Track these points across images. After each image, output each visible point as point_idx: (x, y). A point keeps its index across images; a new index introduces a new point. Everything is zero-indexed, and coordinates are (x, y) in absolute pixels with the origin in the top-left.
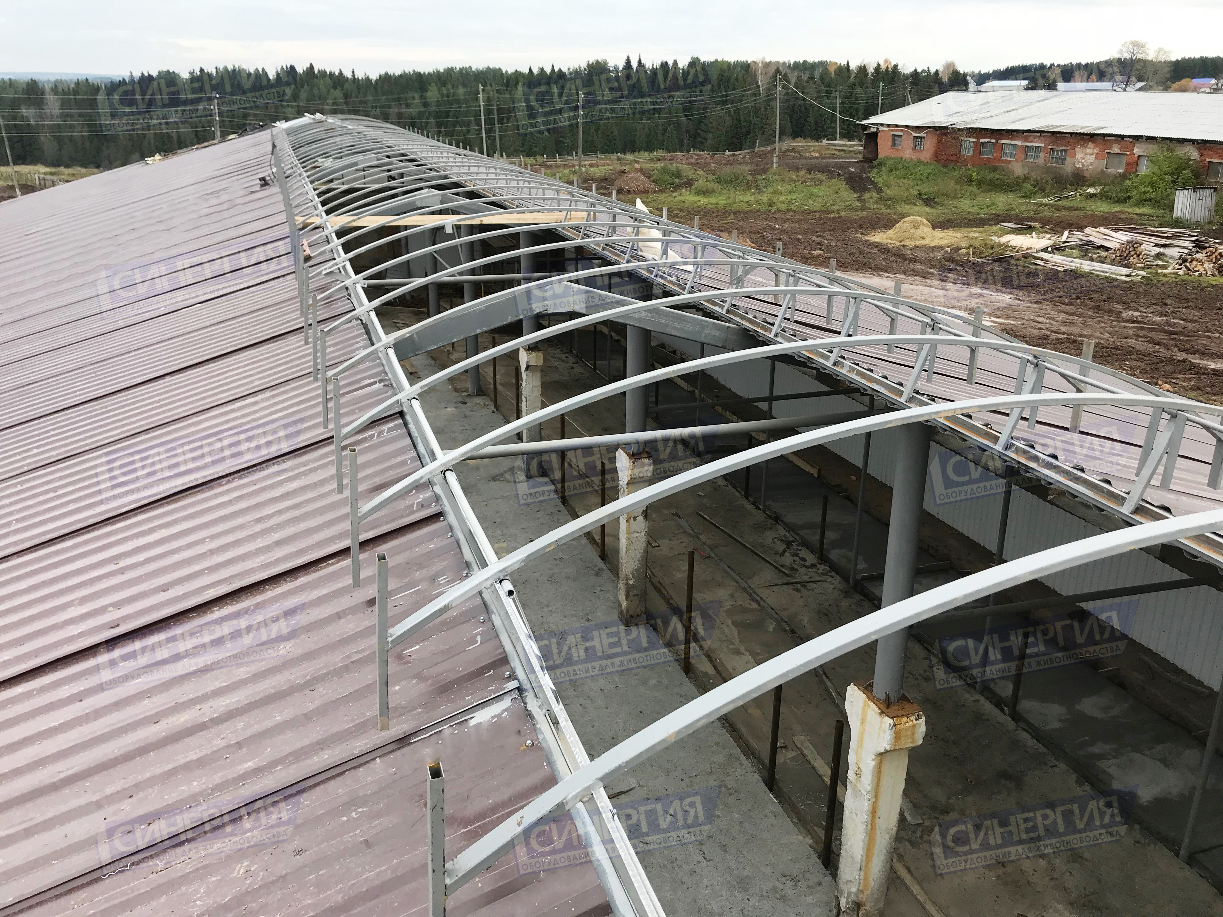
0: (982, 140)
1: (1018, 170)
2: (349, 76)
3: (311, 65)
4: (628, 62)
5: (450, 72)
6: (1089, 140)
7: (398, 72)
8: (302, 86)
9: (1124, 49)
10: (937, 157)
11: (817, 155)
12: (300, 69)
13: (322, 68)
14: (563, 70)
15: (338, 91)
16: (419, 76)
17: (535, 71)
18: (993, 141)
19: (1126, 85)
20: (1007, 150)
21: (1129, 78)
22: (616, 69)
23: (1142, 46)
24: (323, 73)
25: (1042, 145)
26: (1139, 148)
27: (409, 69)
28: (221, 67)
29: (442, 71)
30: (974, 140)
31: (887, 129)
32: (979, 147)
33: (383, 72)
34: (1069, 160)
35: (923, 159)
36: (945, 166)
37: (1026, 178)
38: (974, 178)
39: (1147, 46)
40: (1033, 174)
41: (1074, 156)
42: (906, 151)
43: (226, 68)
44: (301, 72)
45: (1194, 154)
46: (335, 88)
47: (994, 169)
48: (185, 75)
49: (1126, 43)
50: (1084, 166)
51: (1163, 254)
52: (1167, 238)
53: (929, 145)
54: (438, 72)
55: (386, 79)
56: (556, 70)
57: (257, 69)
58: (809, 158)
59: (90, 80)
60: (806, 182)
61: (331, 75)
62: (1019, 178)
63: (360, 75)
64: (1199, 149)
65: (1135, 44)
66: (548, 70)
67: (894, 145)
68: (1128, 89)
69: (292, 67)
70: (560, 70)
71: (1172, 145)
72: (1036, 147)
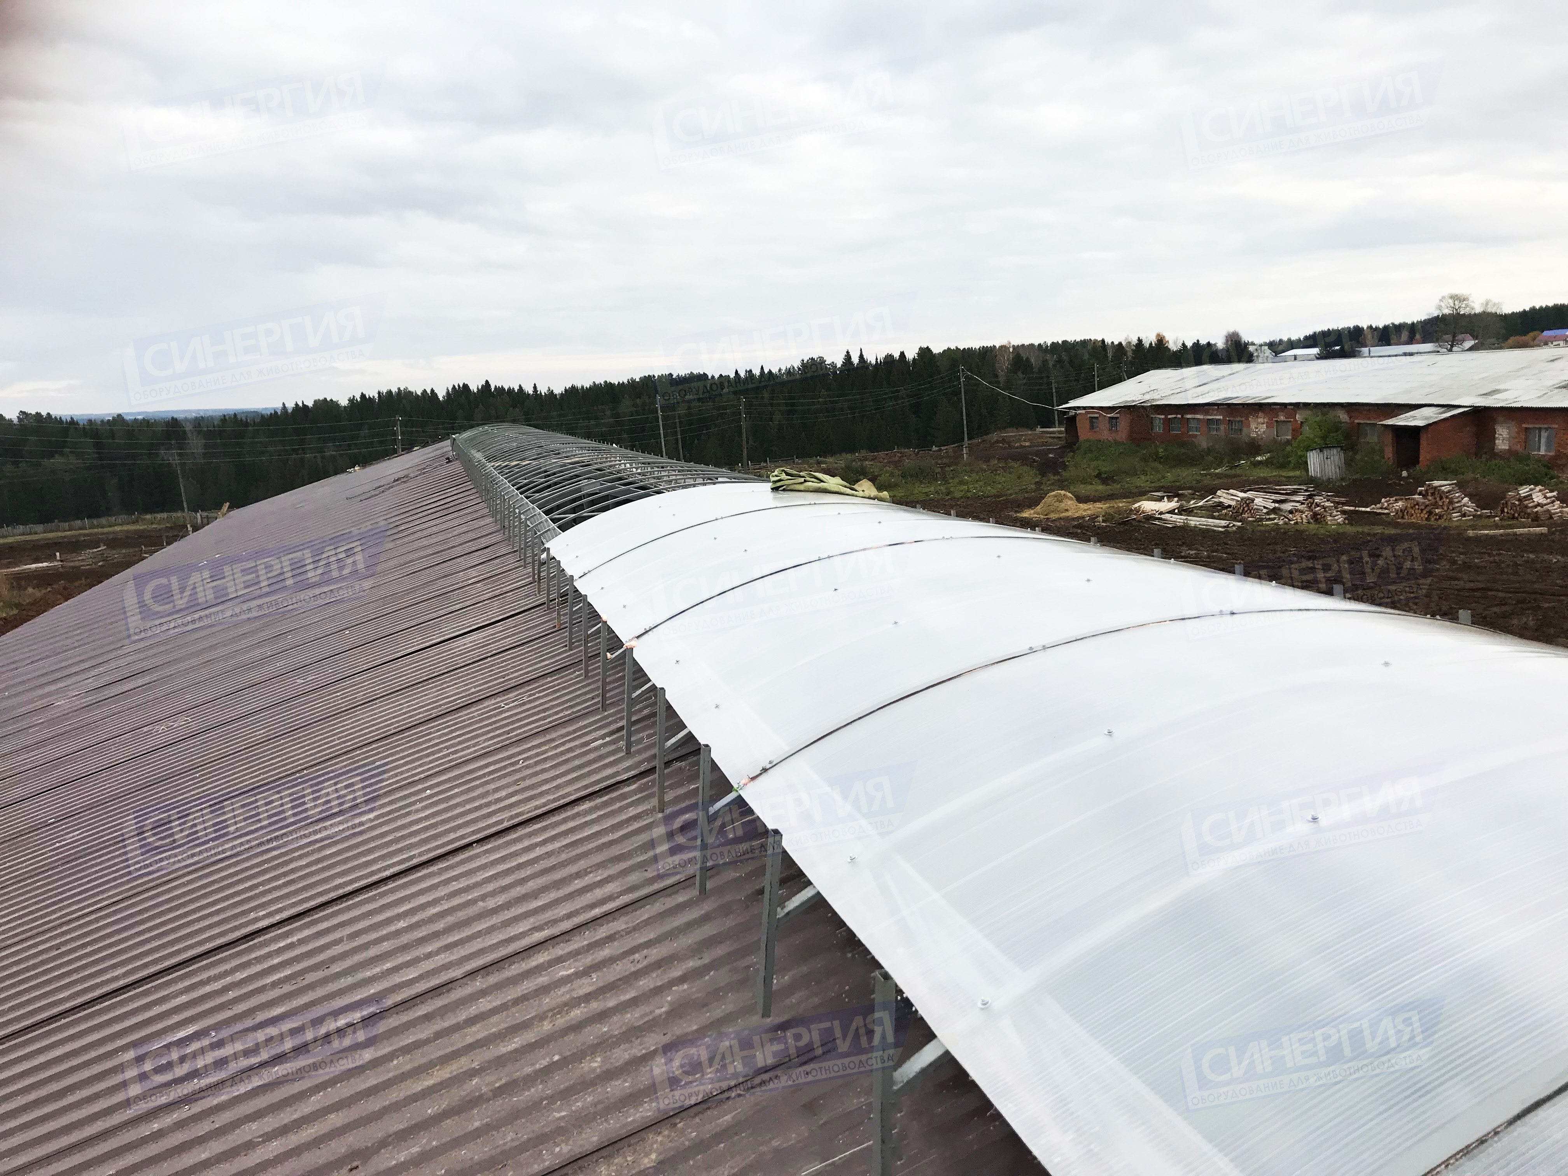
0: (1169, 417)
1: (1204, 443)
2: (531, 391)
3: (487, 382)
4: (848, 356)
5: (648, 381)
6: (1260, 410)
7: (587, 384)
8: (477, 407)
9: (1443, 304)
10: (1131, 437)
11: (1027, 444)
12: (474, 388)
13: (499, 385)
14: (774, 371)
15: (517, 410)
16: (609, 386)
17: (742, 374)
18: (1179, 416)
19: (1452, 346)
20: (1192, 425)
21: (1454, 337)
22: (833, 365)
23: (1464, 300)
24: (500, 390)
25: (1221, 417)
26: (1300, 414)
27: (600, 380)
28: (384, 390)
29: (638, 380)
30: (1163, 417)
31: (1083, 411)
32: (1167, 422)
33: (569, 386)
34: (1245, 430)
35: (1118, 439)
36: (1138, 445)
37: (1209, 451)
38: (1161, 454)
39: (1471, 299)
40: (1217, 447)
41: (1249, 426)
42: (1104, 434)
43: (389, 392)
44: (476, 391)
45: (1343, 416)
46: (514, 406)
47: (1183, 444)
48: (344, 402)
49: (1444, 297)
50: (1258, 435)
51: (1279, 509)
52: (1287, 494)
53: (1123, 425)
54: (633, 381)
55: (572, 392)
56: (766, 371)
57: (425, 391)
58: (1017, 448)
59: (239, 417)
60: (996, 470)
61: (511, 391)
62: (1203, 450)
63: (543, 390)
64: (1348, 412)
65: (1454, 297)
66: (757, 372)
67: (1092, 427)
68: (1455, 349)
69: (466, 386)
70: (770, 372)
71: (1325, 410)
72: (1217, 420)
